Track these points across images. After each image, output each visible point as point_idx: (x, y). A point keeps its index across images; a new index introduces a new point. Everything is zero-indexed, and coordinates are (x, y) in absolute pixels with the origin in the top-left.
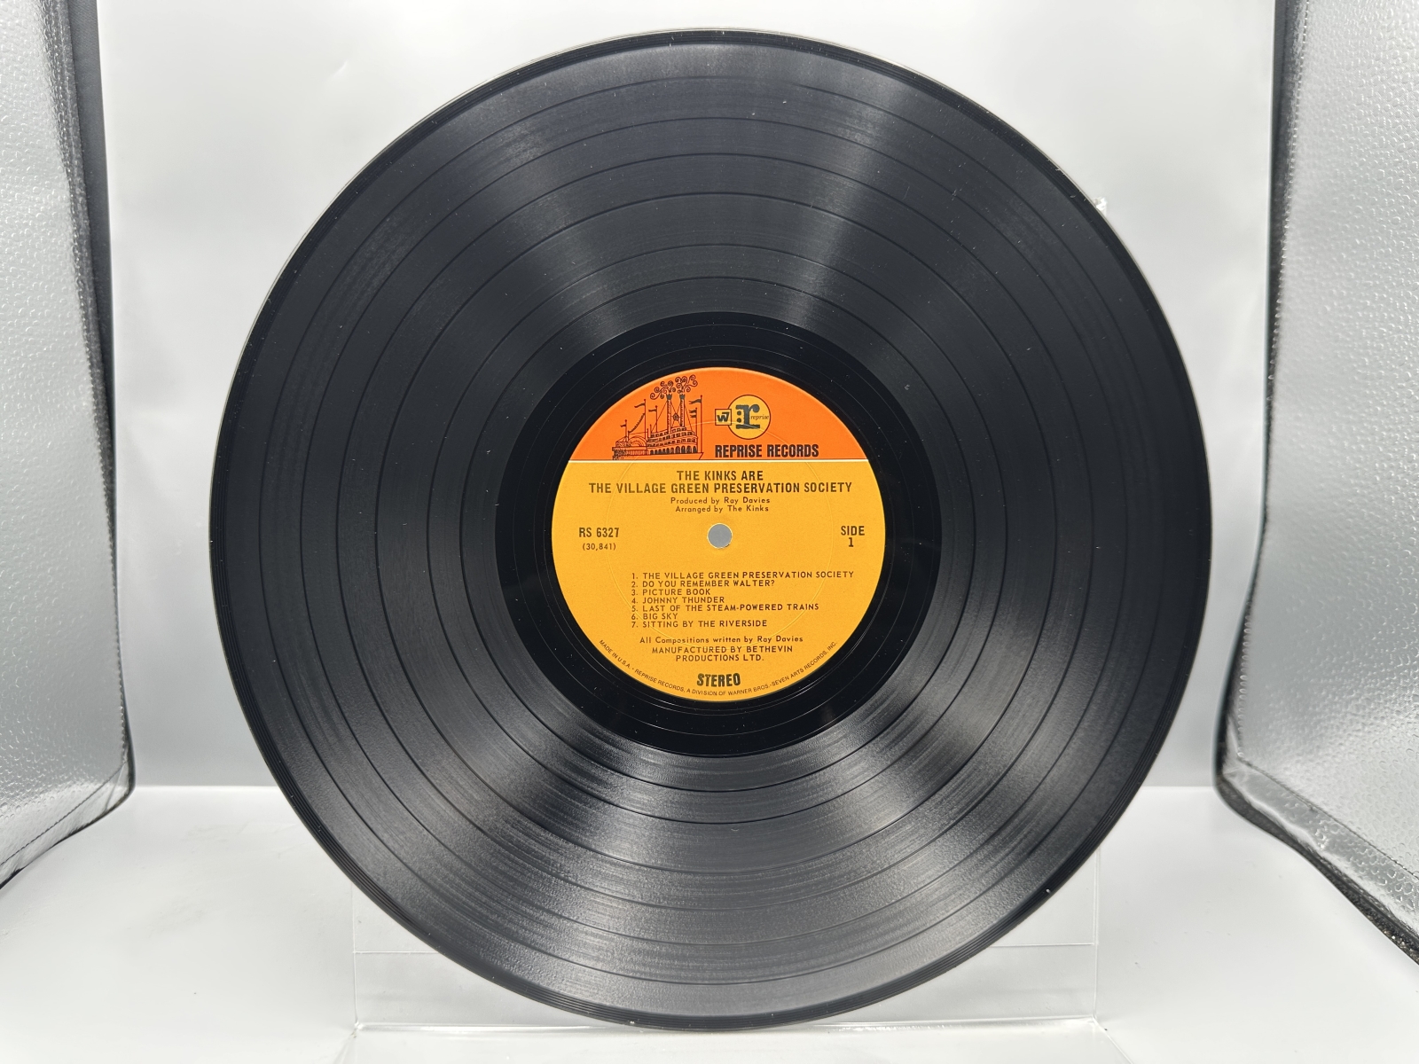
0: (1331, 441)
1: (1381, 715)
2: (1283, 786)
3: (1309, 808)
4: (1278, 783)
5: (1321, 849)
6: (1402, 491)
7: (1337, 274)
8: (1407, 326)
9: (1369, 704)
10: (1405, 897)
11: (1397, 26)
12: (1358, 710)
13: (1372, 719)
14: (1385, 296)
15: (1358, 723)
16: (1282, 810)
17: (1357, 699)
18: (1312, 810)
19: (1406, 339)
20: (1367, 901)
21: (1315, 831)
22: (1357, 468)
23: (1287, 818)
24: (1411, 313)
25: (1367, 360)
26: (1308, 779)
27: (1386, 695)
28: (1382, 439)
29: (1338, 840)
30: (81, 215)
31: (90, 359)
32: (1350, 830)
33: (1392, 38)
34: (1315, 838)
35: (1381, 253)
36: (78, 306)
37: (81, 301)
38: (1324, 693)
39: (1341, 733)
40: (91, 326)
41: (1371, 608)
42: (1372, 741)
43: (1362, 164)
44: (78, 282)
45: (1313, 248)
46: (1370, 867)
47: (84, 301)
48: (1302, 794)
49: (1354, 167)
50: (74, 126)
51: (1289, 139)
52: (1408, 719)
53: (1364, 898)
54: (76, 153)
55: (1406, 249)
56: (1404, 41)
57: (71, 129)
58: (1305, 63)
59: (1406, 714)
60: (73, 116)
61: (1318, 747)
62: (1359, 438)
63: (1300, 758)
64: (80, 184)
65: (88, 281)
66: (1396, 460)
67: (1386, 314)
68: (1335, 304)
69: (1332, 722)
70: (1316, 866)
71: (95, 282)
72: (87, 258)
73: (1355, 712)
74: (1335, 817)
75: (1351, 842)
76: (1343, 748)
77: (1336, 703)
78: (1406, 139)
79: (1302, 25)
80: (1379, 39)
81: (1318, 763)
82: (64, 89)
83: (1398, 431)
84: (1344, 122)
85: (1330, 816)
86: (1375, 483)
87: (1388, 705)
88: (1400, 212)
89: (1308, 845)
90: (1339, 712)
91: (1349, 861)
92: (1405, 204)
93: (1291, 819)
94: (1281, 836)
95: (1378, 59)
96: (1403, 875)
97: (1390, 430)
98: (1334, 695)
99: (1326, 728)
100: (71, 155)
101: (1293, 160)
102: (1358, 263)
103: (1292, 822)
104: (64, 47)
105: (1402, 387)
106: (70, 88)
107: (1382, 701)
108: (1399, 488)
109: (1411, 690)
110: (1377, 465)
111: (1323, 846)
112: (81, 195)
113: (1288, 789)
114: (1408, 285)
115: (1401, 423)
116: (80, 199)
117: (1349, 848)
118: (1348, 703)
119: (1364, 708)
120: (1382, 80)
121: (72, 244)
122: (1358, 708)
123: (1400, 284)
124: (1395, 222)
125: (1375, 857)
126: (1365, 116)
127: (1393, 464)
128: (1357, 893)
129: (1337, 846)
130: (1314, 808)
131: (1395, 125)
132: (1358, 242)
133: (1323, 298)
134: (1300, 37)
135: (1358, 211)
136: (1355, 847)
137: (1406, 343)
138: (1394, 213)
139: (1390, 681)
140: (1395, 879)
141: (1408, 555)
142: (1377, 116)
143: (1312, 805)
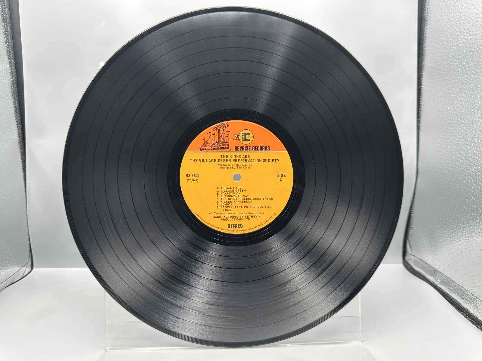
0: (438, 145)
1: (456, 237)
2: (425, 263)
3: (433, 270)
4: (423, 262)
5: (438, 284)
6: (462, 161)
7: (440, 89)
8: (462, 105)
9: (452, 234)
10: (465, 299)
11: (457, 5)
12: (449, 236)
13: (453, 239)
14: (455, 96)
15: (449, 240)
16: (425, 271)
17: (448, 232)
18: (434, 270)
19: (462, 110)
20: (453, 301)
21: (436, 278)
22: (447, 154)
23: (426, 274)
24: (464, 101)
25: (450, 118)
26: (433, 260)
27: (458, 230)
28: (455, 144)
29: (443, 280)
30: (14, 73)
31: (17, 122)
32: (447, 277)
33: (456, 9)
34: (436, 280)
35: (454, 81)
36: (12, 104)
37: (14, 102)
38: (437, 231)
39: (443, 244)
40: (17, 111)
41: (452, 201)
42: (454, 246)
43: (447, 52)
44: (12, 95)
45: (431, 81)
46: (454, 289)
47: (15, 102)
48: (431, 265)
49: (444, 53)
50: (11, 43)
51: (423, 44)
52: (465, 238)
53: (452, 300)
54: (12, 52)
55: (462, 80)
56: (460, 10)
57: (10, 43)
58: (428, 19)
59: (465, 237)
60: (11, 39)
61: (436, 249)
62: (447, 144)
63: (431, 253)
64: (13, 62)
65: (16, 95)
66: (460, 151)
67: (456, 102)
68: (439, 99)
69: (440, 240)
70: (436, 289)
71: (18, 96)
72: (16, 88)
73: (448, 236)
74: (442, 272)
75: (447, 281)
76: (444, 249)
77: (441, 234)
78: (461, 43)
79: (427, 6)
80: (452, 10)
81: (436, 255)
82: (7, 30)
83: (460, 141)
84: (441, 38)
85: (441, 272)
86: (453, 159)
87: (458, 234)
88: (460, 68)
89: (433, 282)
90: (443, 237)
91: (447, 287)
92: (461, 65)
93: (428, 274)
94: (425, 280)
95: (451, 16)
96: (465, 291)
97: (457, 141)
98: (441, 231)
99: (439, 242)
100: (10, 52)
101: (425, 51)
102: (446, 85)
103: (428, 275)
104: (7, 16)
105: (461, 126)
106: (10, 30)
107: (456, 233)
108: (461, 160)
109: (466, 228)
110: (453, 153)
111: (438, 283)
112: (13, 66)
113: (427, 264)
114: (463, 92)
115: (461, 138)
116: (13, 67)
117: (447, 283)
118: (445, 233)
119: (451, 235)
120: (453, 24)
121: (10, 83)
122: (449, 235)
123: (460, 92)
124: (458, 71)
125: (455, 286)
126: (448, 35)
127: (459, 152)
128: (449, 298)
129: (443, 282)
130: (435, 270)
131: (458, 38)
132: (446, 78)
133: (435, 97)
134: (426, 10)
135: (446, 68)
136: (449, 282)
137: (462, 111)
138: (458, 68)
139: (459, 225)
140: (462, 293)
141: (464, 183)
142: (451, 35)
143: (435, 269)
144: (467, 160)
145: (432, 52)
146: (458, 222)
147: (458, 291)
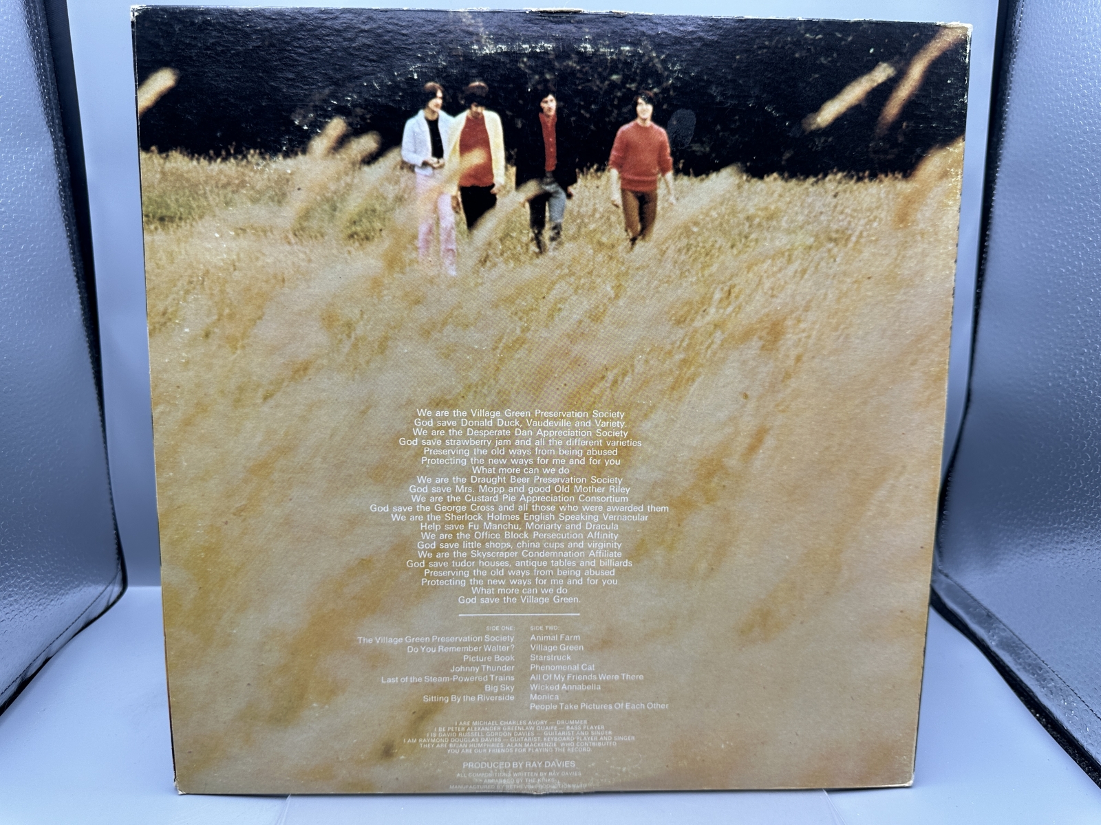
0: (1018, 348)
2: (969, 595)
3: (985, 614)
4: (966, 592)
5: (993, 644)
7: (1032, 219)
10: (1047, 688)
11: (1089, 32)
16: (968, 612)
18: (988, 615)
20: (1021, 687)
21: (990, 631)
24: (1084, 260)
25: (1048, 291)
29: (1005, 640)
30: (63, 163)
32: (1014, 634)
33: (1084, 41)
34: (990, 637)
35: (1065, 209)
36: (65, 236)
38: (1001, 535)
40: (76, 249)
43: (1056, 137)
44: (64, 216)
45: (1015, 195)
46: (1025, 663)
47: (70, 230)
48: (982, 603)
49: (1050, 139)
50: (54, 93)
51: (1004, 104)
53: (1019, 683)
54: (57, 113)
56: (1094, 45)
57: (52, 96)
58: (1020, 45)
60: (53, 85)
65: (72, 215)
71: (77, 215)
72: (70, 197)
74: (1004, 623)
75: (1013, 643)
77: (1009, 544)
78: (1090, 124)
79: (1019, 13)
80: (1075, 39)
85: (1001, 622)
88: (1082, 181)
89: (983, 641)
90: (1011, 551)
91: (1012, 656)
93: (973, 620)
94: (965, 632)
95: (1073, 55)
96: (1048, 672)
98: (1008, 537)
99: (1001, 560)
101: (1005, 122)
102: (1048, 213)
104: (42, 30)
106: (49, 64)
113: (972, 598)
117: (1012, 647)
120: (1075, 73)
121: (58, 188)
123: (1077, 237)
124: (1078, 188)
125: (1030, 656)
126: (1061, 99)
128: (1015, 681)
129: (1005, 644)
130: (990, 614)
131: (1083, 111)
132: (1049, 197)
134: (1017, 23)
135: (1050, 173)
136: (1017, 647)
140: (1042, 674)
142: (1069, 101)
143: (989, 612)
144: (1078, 396)
145: (1023, 128)
146: (1047, 528)
147: (1032, 669)
